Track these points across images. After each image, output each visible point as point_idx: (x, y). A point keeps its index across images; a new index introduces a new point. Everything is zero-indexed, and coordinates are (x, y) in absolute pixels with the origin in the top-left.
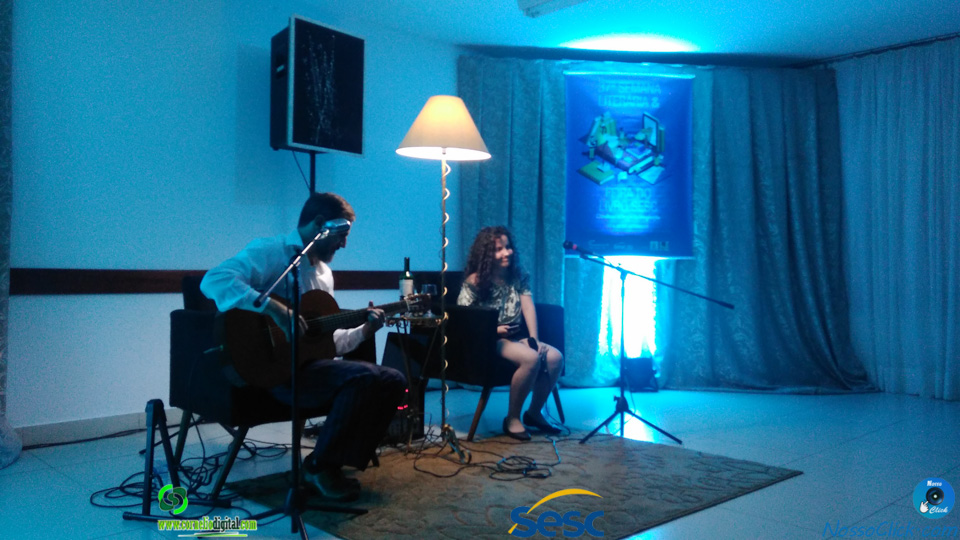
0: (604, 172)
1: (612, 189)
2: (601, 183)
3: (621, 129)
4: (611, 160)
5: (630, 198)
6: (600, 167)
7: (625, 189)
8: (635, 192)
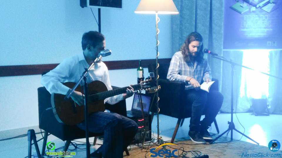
0: (244, 8)
1: (248, 16)
2: (242, 13)
5: (257, 20)
7: (254, 16)
8: (259, 17)
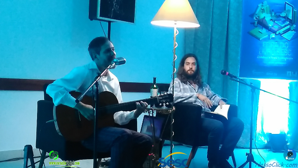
0: (263, 34)
1: (266, 42)
2: (261, 39)
3: (273, 11)
4: (267, 27)
5: (276, 47)
6: (260, 30)
7: (274, 43)
8: (279, 45)
